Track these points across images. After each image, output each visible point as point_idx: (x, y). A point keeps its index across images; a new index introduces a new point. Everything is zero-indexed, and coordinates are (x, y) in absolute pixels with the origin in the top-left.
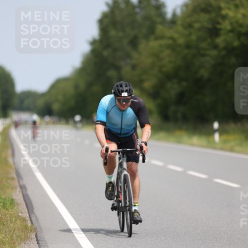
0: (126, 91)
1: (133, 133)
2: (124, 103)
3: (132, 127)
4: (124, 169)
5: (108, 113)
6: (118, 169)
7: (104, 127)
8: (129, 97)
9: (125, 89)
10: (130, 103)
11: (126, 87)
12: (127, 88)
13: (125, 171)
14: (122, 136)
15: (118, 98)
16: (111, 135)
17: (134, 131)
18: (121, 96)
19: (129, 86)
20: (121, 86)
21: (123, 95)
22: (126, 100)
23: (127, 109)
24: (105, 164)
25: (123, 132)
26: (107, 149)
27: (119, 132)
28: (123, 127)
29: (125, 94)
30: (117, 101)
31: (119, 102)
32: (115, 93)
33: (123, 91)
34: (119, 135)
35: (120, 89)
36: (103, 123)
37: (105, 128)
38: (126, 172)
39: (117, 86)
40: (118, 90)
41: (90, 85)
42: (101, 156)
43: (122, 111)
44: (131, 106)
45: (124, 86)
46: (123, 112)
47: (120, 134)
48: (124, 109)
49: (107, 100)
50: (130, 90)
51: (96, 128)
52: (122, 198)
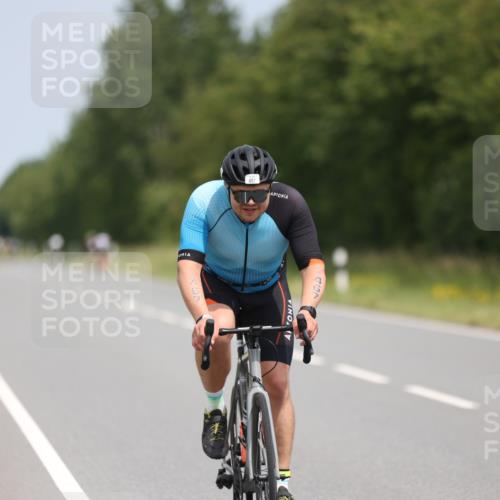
0: (257, 170)
1: (276, 283)
2: (251, 202)
3: (275, 267)
4: (255, 379)
5: (208, 229)
6: (237, 379)
7: (200, 266)
8: (266, 187)
9: (253, 164)
10: (267, 202)
11: (256, 158)
12: (258, 163)
13: (256, 384)
14: (247, 290)
15: (235, 188)
16: (217, 287)
17: (278, 276)
18: (245, 185)
19: (265, 156)
20: (243, 156)
21: (247, 181)
22: (255, 193)
23: (258, 218)
24: (204, 365)
25: (250, 278)
26: (210, 327)
27: (238, 278)
28: (249, 266)
29: (253, 179)
30: (232, 196)
31: (236, 198)
32: (227, 177)
33: (247, 171)
34: (239, 289)
35: (241, 164)
36: (198, 257)
37: (202, 270)
38: (258, 389)
39: (233, 157)
40: (236, 168)
41: (85, 175)
42: (195, 345)
43: (248, 224)
44: (269, 211)
45: (251, 158)
46: (250, 227)
47: (243, 285)
48: (252, 218)
49: (206, 195)
50: (266, 166)
51: (179, 270)
52: (248, 455)
